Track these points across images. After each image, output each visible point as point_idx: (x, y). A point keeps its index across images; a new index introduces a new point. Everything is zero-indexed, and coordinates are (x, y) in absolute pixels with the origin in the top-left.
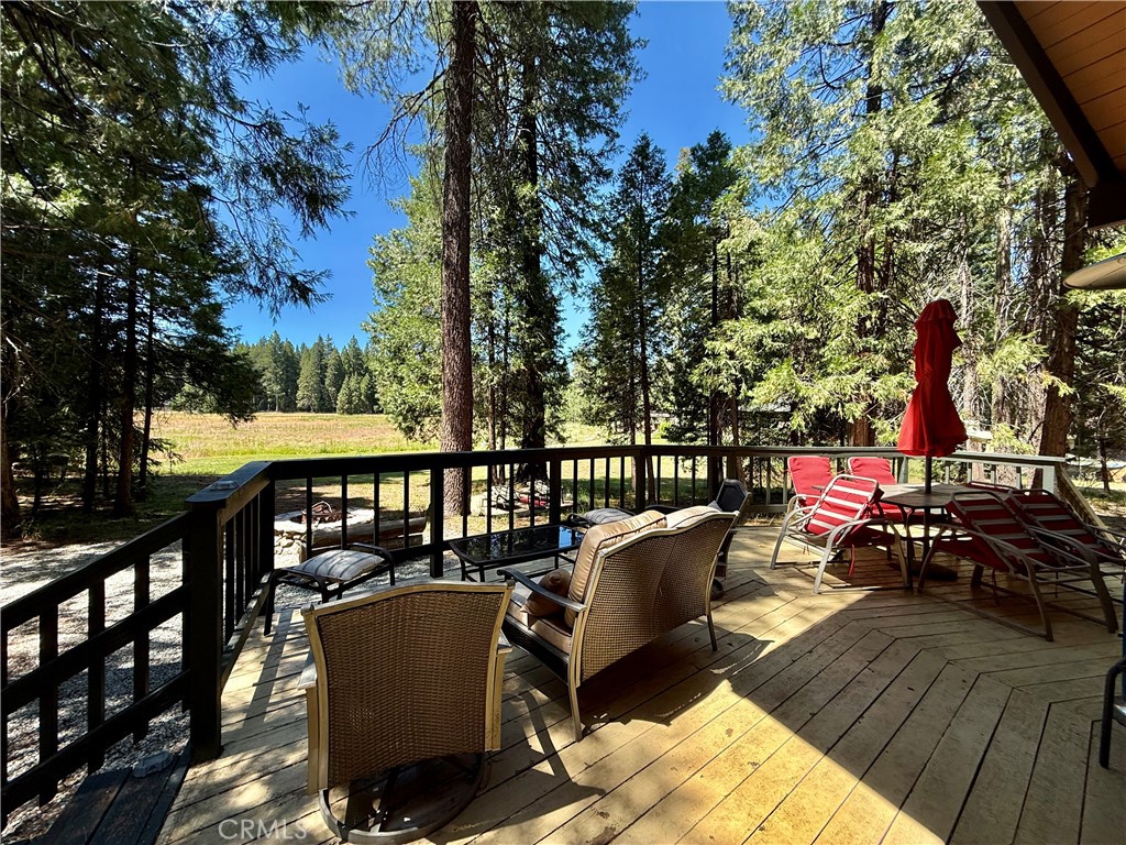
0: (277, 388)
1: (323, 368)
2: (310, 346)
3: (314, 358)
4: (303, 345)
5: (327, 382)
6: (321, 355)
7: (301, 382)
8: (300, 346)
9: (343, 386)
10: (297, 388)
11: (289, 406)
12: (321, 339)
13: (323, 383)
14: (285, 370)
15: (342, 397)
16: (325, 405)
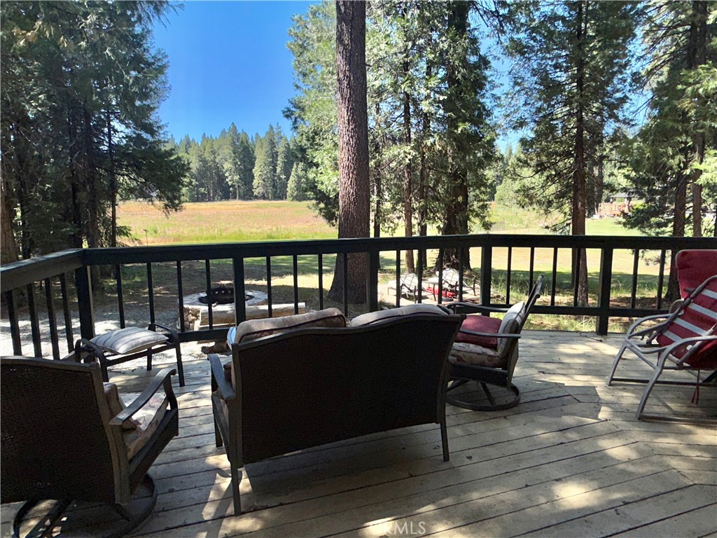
0: (237, 178)
1: (274, 156)
2: (262, 135)
3: (266, 147)
4: (257, 134)
5: (279, 170)
6: (273, 144)
7: (257, 171)
8: (254, 136)
9: (293, 173)
10: (253, 177)
11: (248, 195)
12: (271, 128)
13: (275, 170)
14: (243, 161)
15: (291, 184)
16: (278, 192)
